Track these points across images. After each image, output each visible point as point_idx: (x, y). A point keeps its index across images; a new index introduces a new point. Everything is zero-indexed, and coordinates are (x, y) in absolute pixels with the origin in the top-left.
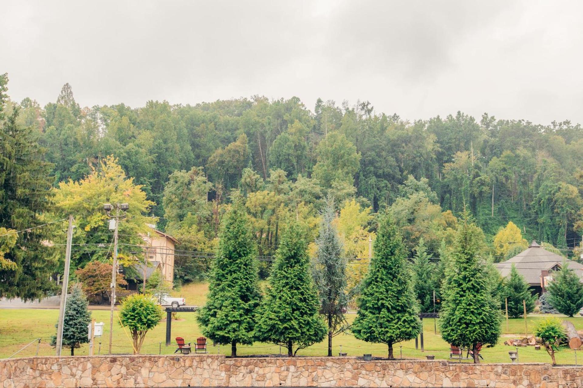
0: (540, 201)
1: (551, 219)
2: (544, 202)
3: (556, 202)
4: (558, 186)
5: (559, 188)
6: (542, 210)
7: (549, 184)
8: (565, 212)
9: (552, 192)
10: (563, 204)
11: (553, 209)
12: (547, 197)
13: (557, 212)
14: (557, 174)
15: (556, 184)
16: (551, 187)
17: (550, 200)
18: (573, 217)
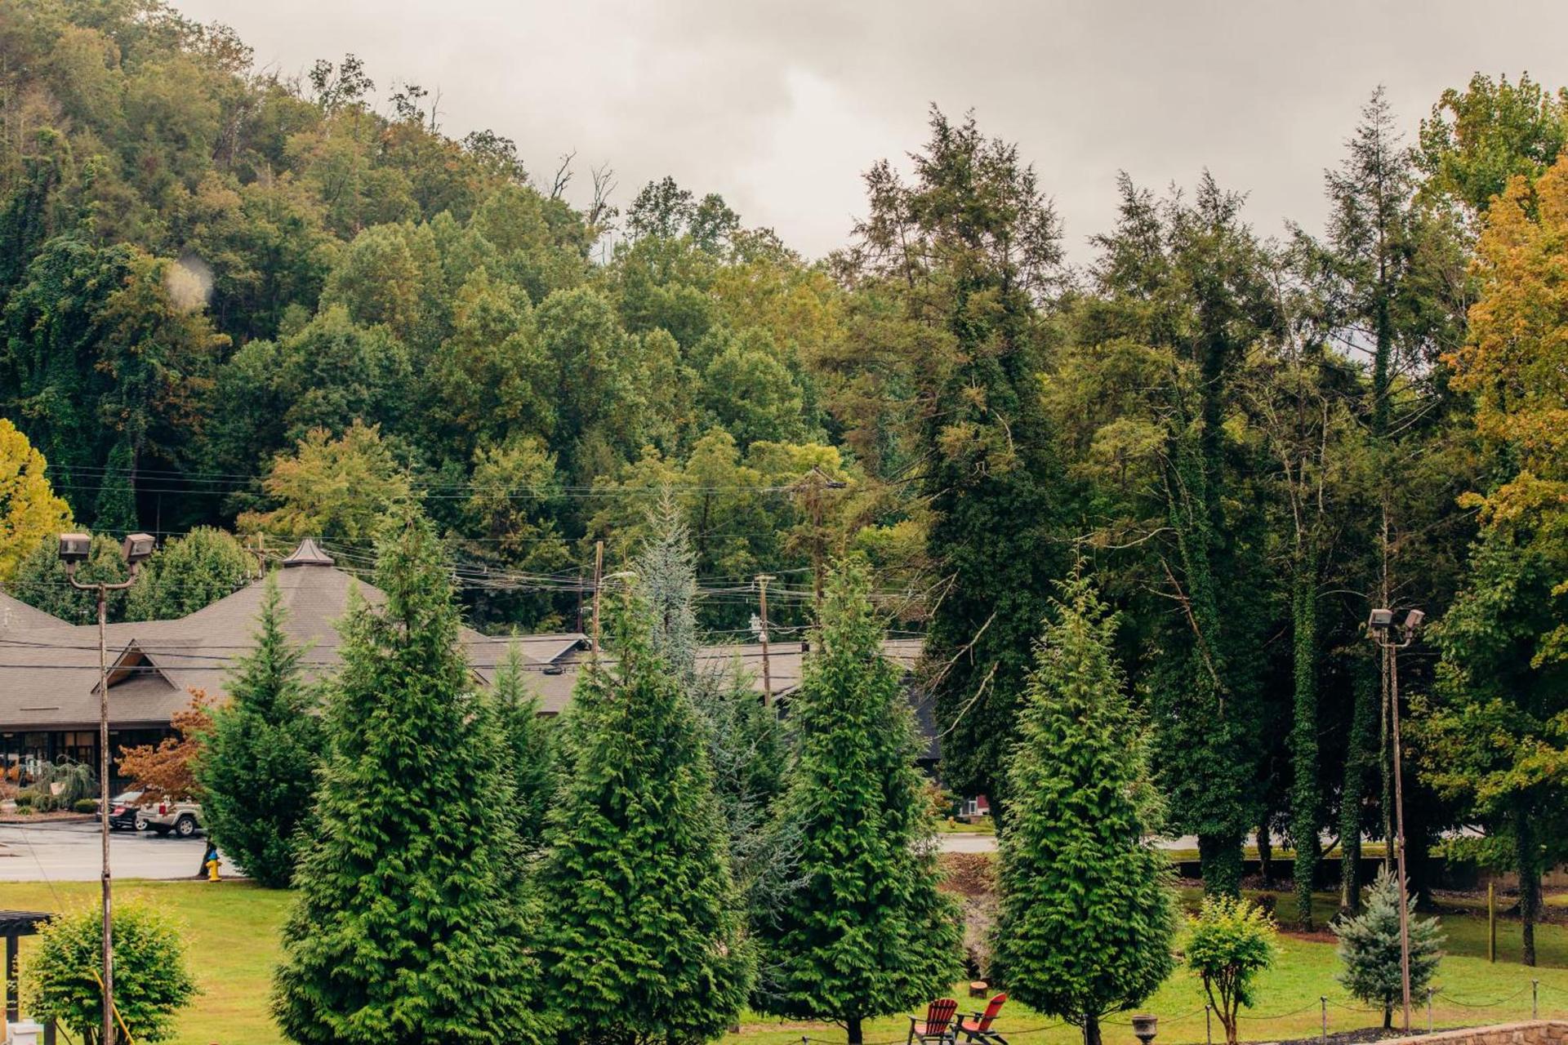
0: (30, 321)
1: (77, 401)
2: (48, 326)
3: (105, 328)
4: (119, 260)
5: (122, 271)
6: (37, 357)
7: (75, 248)
8: (142, 375)
9: (91, 283)
10: (135, 342)
11: (87, 356)
12: (65, 303)
13: (105, 376)
14: (109, 208)
15: (108, 252)
16: (84, 259)
17: (75, 320)
18: (172, 399)
